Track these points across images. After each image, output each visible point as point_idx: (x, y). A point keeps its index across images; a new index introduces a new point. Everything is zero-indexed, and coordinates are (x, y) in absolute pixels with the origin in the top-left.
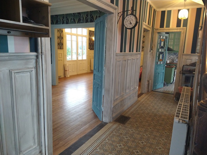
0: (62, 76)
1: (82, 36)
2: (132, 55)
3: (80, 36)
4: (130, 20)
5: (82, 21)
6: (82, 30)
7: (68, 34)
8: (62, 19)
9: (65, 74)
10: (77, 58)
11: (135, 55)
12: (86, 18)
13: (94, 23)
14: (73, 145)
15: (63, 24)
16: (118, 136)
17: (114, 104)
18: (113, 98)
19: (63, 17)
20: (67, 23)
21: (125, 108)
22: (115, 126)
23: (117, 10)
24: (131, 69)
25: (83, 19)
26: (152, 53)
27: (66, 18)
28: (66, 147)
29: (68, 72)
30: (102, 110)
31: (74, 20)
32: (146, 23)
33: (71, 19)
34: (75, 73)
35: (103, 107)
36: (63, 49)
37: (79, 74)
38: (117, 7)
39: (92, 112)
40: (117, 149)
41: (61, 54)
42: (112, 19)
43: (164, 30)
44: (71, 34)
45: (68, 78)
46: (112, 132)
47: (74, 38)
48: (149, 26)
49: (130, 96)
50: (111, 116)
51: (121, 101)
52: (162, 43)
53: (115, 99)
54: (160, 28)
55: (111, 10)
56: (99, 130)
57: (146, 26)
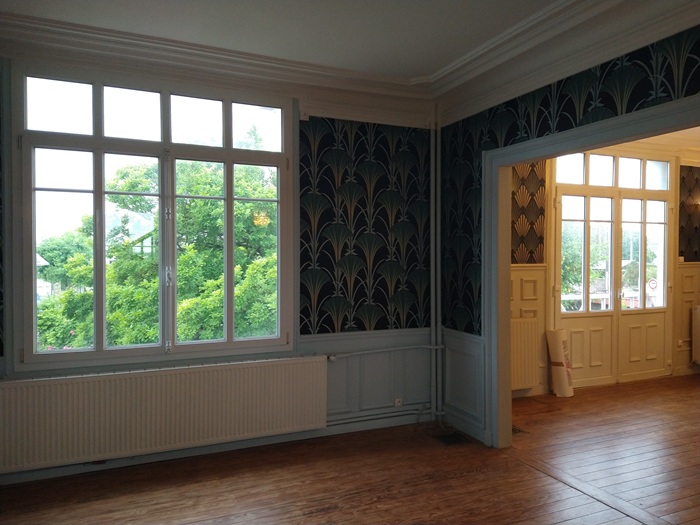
0: (537, 388)
1: (644, 195)
5: (655, 94)
7: (572, 191)
8: (540, 114)
9: (549, 380)
10: (617, 300)
15: (540, 135)
19: (545, 103)
20: (564, 125)
27: (562, 98)
29: (564, 369)
33: (589, 97)
36: (541, 261)
37: (625, 385)
41: (535, 282)
44: (587, 192)
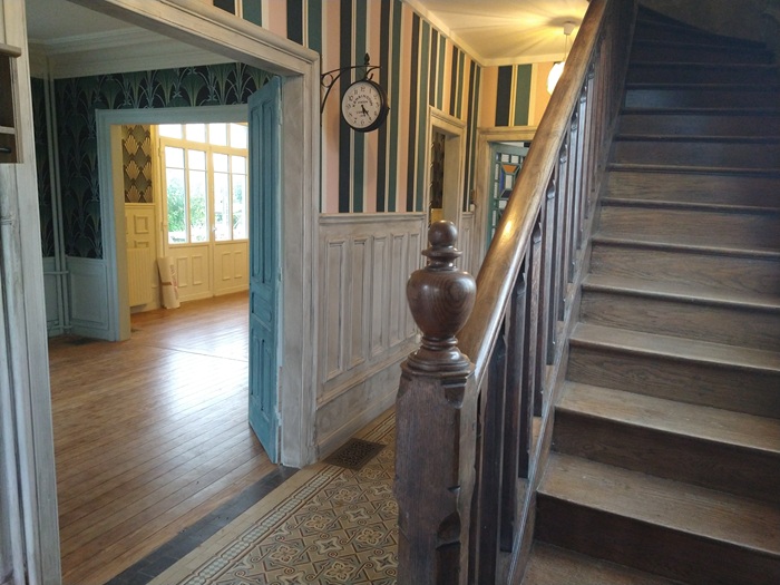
0: (152, 305)
1: (229, 152)
2: (389, 221)
3: (220, 150)
4: (362, 99)
5: (211, 98)
6: (228, 129)
7: (173, 144)
8: (140, 91)
9: (161, 297)
10: (212, 235)
11: (403, 223)
12: (228, 85)
13: (244, 108)
14: (154, 554)
15: (141, 107)
16: (327, 513)
17: (320, 400)
18: (315, 377)
19: (144, 83)
20: (158, 104)
21: (371, 412)
22: (322, 479)
23: (317, 63)
24: (391, 273)
25: (218, 88)
26: (474, 213)
27: (155, 84)
28: (128, 564)
29: (172, 287)
30: (276, 421)
31: (184, 94)
32: (440, 107)
33: (173, 89)
34: (205, 294)
35: (280, 411)
36: (151, 201)
38: (314, 54)
39: (248, 432)
40: (315, 557)
41: (146, 218)
42: (297, 97)
43: (508, 132)
44: (185, 146)
45: (173, 310)
46: (309, 500)
47: (197, 159)
48: (454, 118)
49: (388, 368)
50: (312, 444)
51: (352, 388)
52: (509, 179)
53: (324, 381)
54: (496, 125)
55: (293, 64)
56: (262, 496)
57: (443, 119)
